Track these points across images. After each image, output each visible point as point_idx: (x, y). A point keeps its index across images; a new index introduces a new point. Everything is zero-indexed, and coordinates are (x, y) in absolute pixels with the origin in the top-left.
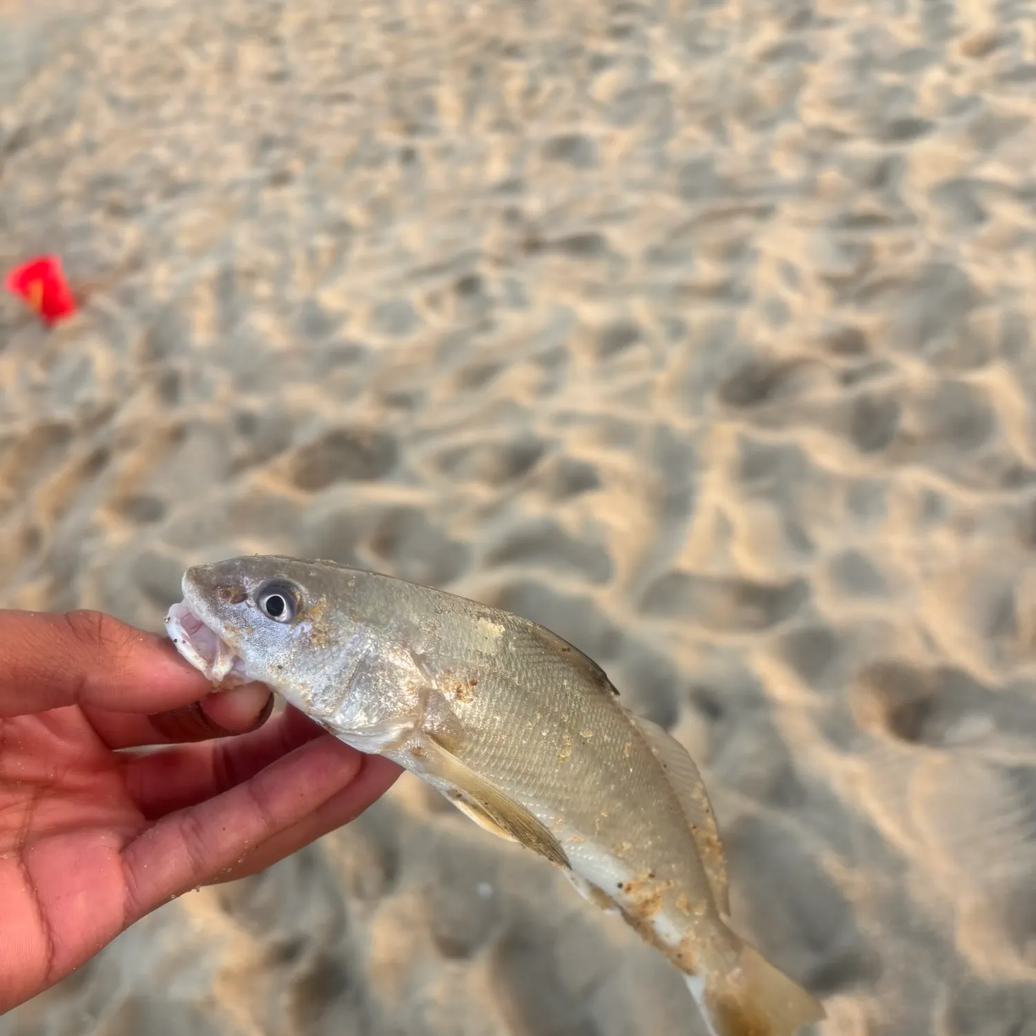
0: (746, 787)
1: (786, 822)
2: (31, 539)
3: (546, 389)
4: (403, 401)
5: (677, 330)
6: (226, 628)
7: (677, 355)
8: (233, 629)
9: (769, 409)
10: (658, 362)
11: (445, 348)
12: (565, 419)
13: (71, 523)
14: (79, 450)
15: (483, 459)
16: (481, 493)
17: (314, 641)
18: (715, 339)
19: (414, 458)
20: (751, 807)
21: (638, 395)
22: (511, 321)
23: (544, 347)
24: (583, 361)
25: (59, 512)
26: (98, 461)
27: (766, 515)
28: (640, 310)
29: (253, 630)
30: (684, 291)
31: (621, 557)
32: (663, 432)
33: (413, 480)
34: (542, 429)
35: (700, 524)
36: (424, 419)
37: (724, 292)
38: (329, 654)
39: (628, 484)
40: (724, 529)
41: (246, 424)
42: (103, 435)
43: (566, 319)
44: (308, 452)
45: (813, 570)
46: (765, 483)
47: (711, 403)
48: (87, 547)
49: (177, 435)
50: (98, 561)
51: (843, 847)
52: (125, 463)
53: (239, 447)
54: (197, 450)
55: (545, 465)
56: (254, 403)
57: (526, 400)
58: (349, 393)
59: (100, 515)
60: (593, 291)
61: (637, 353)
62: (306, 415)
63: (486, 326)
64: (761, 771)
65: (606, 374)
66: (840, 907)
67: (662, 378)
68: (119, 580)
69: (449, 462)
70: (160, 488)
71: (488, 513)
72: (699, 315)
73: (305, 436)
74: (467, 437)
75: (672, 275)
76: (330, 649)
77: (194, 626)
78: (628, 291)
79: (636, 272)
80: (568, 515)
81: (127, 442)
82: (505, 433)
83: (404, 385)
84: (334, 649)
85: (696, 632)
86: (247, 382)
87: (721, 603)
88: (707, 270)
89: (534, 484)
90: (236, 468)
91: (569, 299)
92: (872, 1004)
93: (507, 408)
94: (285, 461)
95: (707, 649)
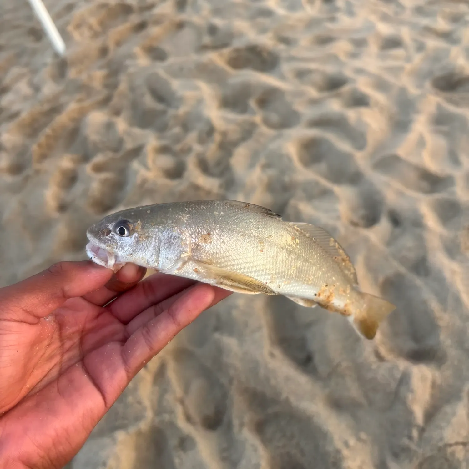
0: (403, 261)
1: (418, 281)
2: (104, 51)
3: (353, 56)
4: (286, 41)
5: (421, 47)
6: (107, 246)
7: (418, 59)
8: (110, 246)
9: (455, 96)
10: (408, 59)
11: (311, 23)
12: (360, 71)
13: (123, 50)
14: (135, 19)
15: (317, 78)
16: (313, 93)
17: (141, 239)
18: (437, 57)
19: (286, 68)
20: (403, 270)
21: (396, 71)
22: (344, 21)
23: (357, 36)
24: (373, 48)
25: (118, 44)
26: (141, 26)
27: (442, 143)
28: (406, 34)
29: (117, 243)
30: (428, 30)
31: (371, 141)
32: (403, 91)
33: (282, 77)
34: (348, 73)
35: (412, 137)
36: (294, 52)
37: (447, 36)
38: (148, 242)
39: (382, 109)
40: (421, 143)
41: (213, 30)
42: (146, 15)
43: (371, 27)
44: (237, 50)
45: (458, 174)
46: (445, 128)
47: (428, 85)
48: (128, 62)
49: (180, 26)
50: (131, 70)
51: (443, 301)
52: (154, 31)
53: (207, 40)
54: (187, 35)
55: (346, 89)
56: (218, 22)
57: (343, 58)
58: (263, 30)
59: (137, 50)
60: (385, 18)
61: (399, 52)
62: (241, 35)
63: (333, 19)
64: (412, 255)
65: (383, 58)
66: (434, 326)
67: (408, 67)
68: (139, 81)
69: (301, 74)
70: (167, 47)
71: (314, 102)
72: (432, 43)
73: (238, 44)
74: (312, 66)
75: (425, 21)
76: (148, 240)
77: (96, 251)
78: (402, 23)
79: (407, 15)
80: (352, 114)
81: (158, 21)
82: (330, 69)
83: (289, 34)
84: (150, 239)
85: (397, 185)
86: (217, 12)
87: (412, 176)
88: (442, 24)
89: (338, 96)
90: (204, 48)
91: (373, 18)
92: (437, 374)
93: (334, 58)
94: (226, 51)
95: (400, 194)
